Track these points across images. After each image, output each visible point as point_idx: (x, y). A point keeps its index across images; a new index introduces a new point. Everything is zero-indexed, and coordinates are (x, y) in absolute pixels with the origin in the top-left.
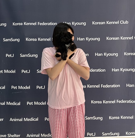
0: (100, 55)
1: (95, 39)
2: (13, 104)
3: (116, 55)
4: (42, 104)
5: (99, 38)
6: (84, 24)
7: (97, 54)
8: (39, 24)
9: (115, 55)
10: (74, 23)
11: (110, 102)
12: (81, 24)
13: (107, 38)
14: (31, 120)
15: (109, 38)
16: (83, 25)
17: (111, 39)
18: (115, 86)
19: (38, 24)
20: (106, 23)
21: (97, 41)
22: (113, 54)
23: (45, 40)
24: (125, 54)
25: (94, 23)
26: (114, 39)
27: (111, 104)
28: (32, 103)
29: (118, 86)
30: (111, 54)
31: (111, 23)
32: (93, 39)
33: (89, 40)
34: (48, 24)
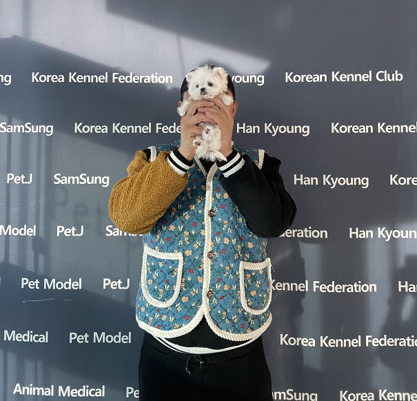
0: (309, 181)
1: (294, 129)
2: (26, 338)
3: (365, 182)
4: (117, 339)
5: (308, 127)
6: (260, 80)
7: (301, 179)
8: (117, 80)
9: (361, 181)
11: (343, 343)
12: (249, 79)
13: (334, 128)
14: (81, 393)
16: (254, 84)
17: (348, 129)
18: (361, 288)
19: (114, 78)
20: (330, 77)
21: (299, 135)
22: (353, 181)
23: (134, 129)
24: (392, 179)
25: (292, 77)
26: (355, 129)
27: (348, 349)
28: (86, 336)
29: (369, 287)
30: (346, 181)
31: (345, 78)
32: (287, 129)
33: (275, 132)
34: (143, 79)
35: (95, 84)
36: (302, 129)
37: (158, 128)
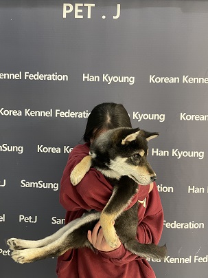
0: (163, 153)
1: (154, 117)
3: (201, 155)
5: (164, 115)
6: (131, 80)
7: (157, 152)
9: (199, 154)
10: (107, 78)
11: (179, 260)
12: (124, 79)
13: (182, 116)
15: (185, 116)
16: (127, 83)
17: (192, 117)
18: (194, 226)
19: (26, 76)
20: (181, 80)
21: (157, 121)
22: (193, 154)
23: (40, 114)
25: (154, 79)
26: (197, 117)
27: (182, 264)
28: (9, 251)
29: (199, 225)
30: (188, 154)
31: (192, 80)
32: (148, 116)
33: (141, 118)
34: (47, 77)
35: (12, 80)
36: (159, 117)
37: (57, 113)
